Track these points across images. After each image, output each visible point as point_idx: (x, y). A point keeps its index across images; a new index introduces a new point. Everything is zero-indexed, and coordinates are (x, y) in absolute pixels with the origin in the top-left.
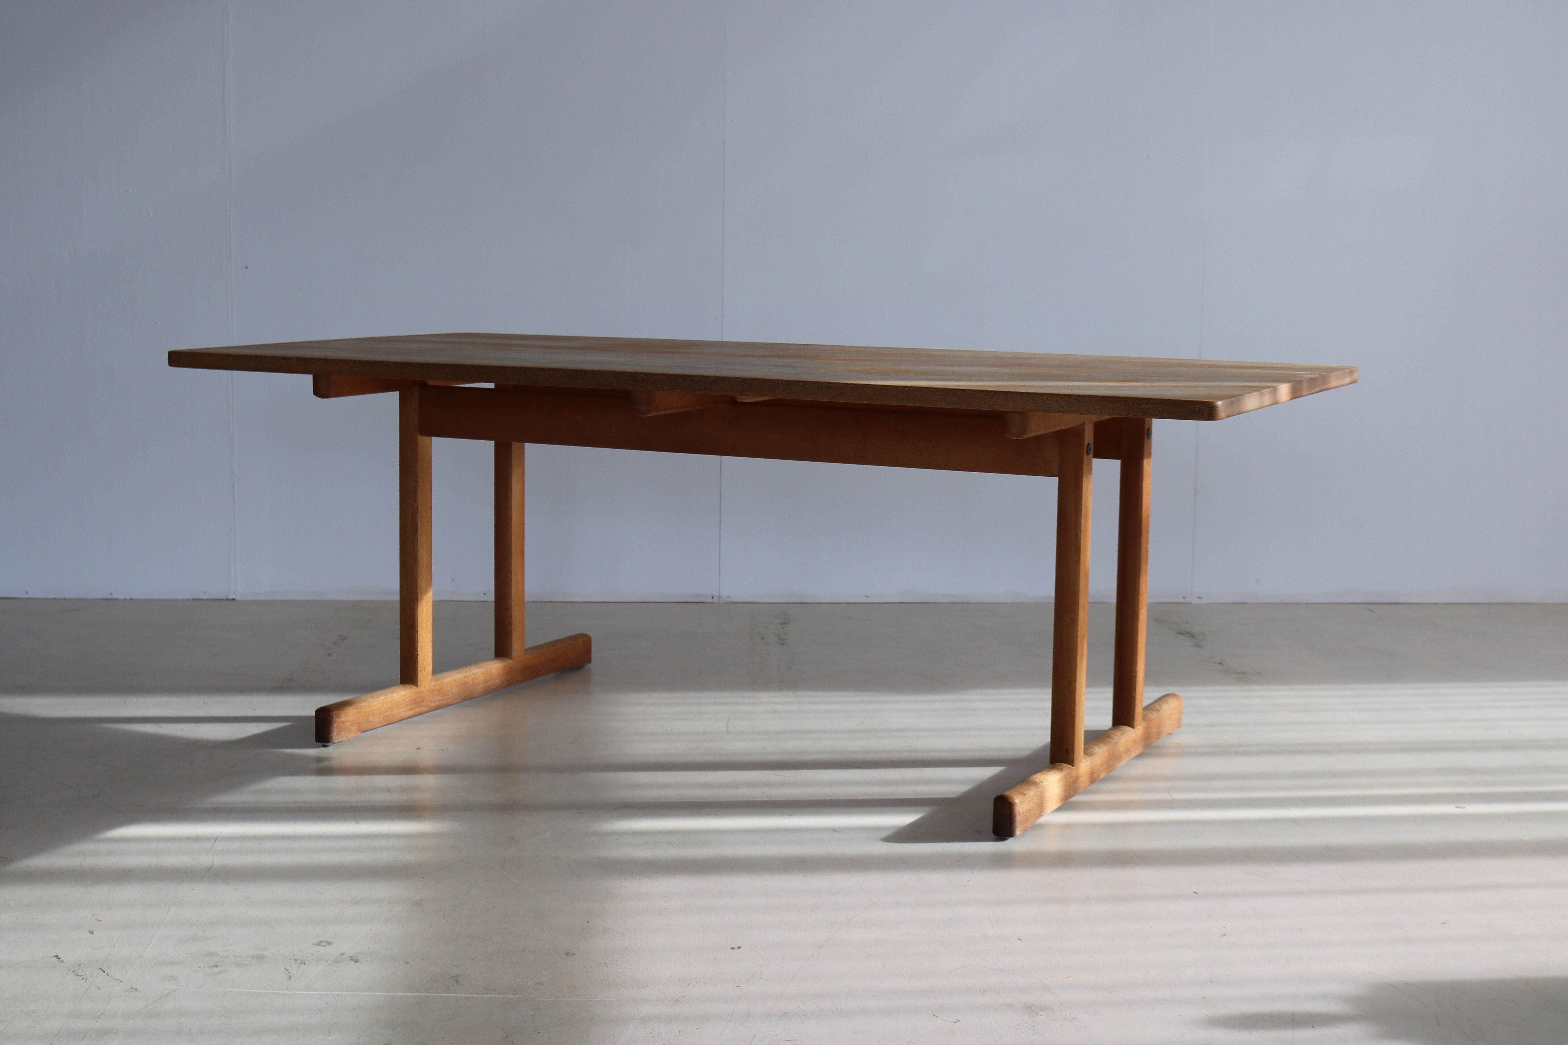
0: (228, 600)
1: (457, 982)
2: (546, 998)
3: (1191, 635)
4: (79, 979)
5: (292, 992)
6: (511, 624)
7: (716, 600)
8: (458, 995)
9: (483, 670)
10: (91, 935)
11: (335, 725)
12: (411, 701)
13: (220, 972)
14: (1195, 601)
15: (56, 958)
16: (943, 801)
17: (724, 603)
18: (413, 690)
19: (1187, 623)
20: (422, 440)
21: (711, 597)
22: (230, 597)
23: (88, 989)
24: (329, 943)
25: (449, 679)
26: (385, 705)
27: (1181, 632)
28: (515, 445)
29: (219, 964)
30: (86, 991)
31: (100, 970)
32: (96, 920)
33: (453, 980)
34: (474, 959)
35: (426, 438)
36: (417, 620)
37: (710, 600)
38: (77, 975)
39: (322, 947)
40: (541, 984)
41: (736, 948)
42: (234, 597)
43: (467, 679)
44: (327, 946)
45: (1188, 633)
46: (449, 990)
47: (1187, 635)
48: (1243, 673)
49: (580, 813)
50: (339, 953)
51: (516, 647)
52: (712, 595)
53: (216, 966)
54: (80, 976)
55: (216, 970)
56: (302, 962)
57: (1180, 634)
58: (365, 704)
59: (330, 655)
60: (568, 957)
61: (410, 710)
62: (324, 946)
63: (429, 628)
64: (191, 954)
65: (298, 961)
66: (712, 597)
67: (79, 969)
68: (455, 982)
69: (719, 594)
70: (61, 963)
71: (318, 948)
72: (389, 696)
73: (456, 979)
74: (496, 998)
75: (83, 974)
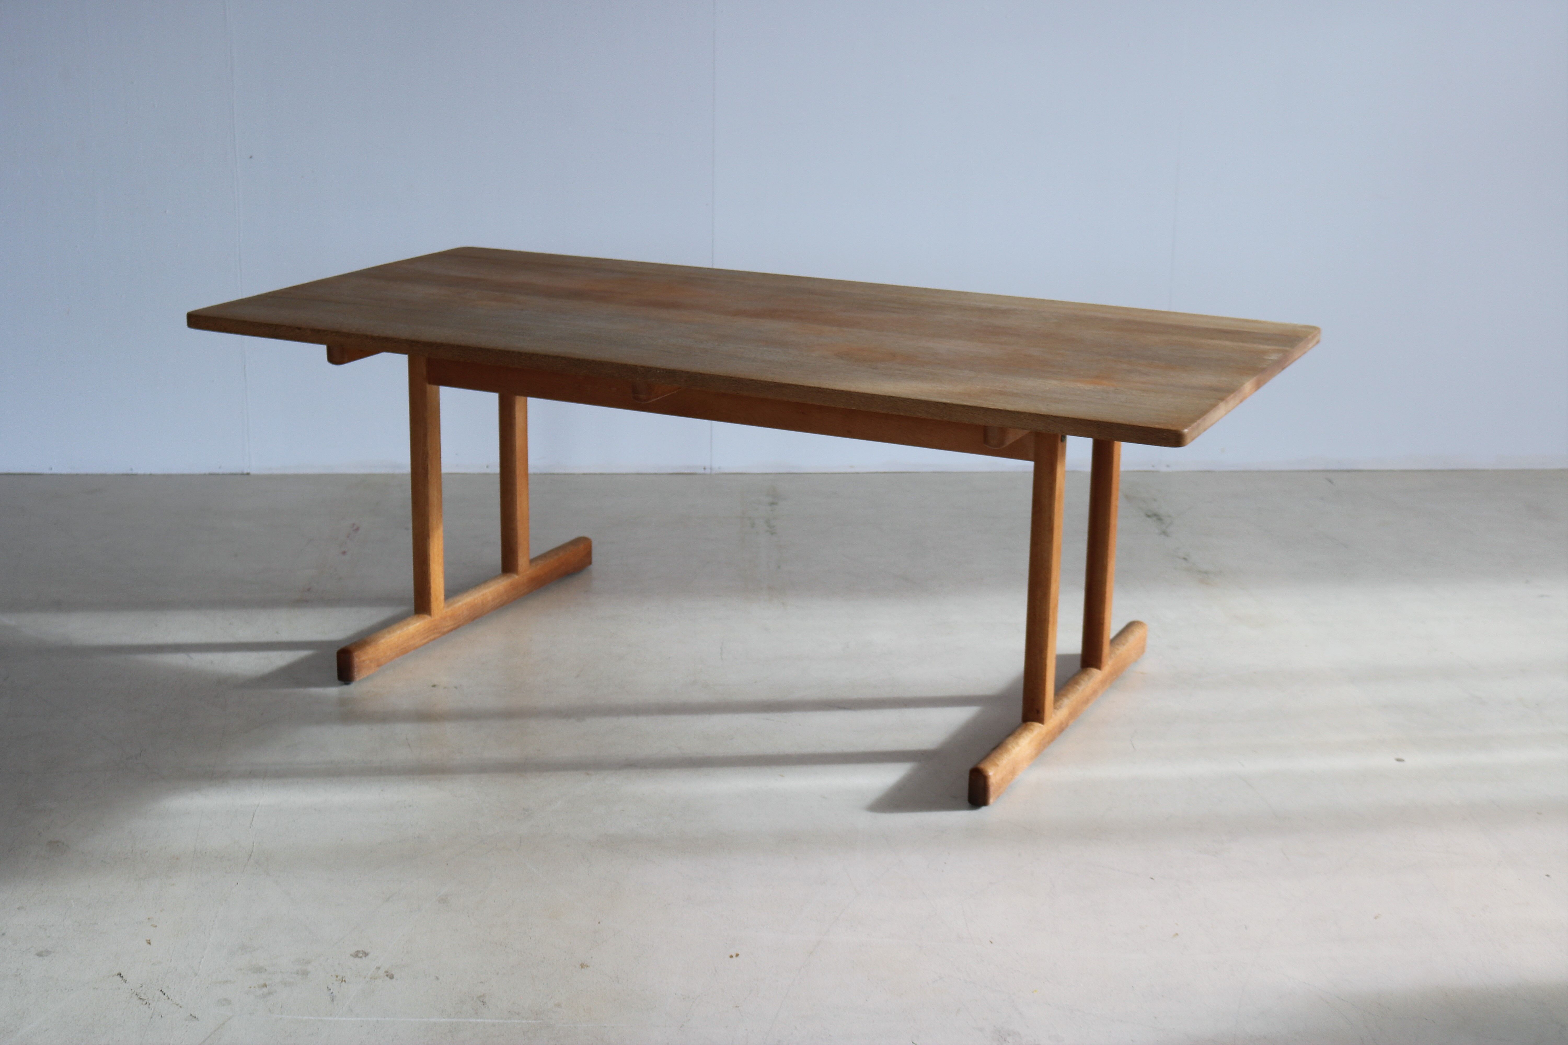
0: (242, 474)
1: (484, 1003)
2: (564, 1024)
3: (1156, 517)
4: (142, 1004)
5: (336, 1019)
6: (516, 542)
7: (708, 471)
8: (486, 1021)
9: (491, 589)
10: (149, 945)
11: (356, 666)
12: (425, 630)
13: (269, 993)
14: (1163, 469)
15: (119, 976)
16: (922, 754)
17: (716, 474)
18: (426, 620)
19: (1155, 500)
20: (431, 388)
22: (245, 472)
23: (151, 1018)
24: (365, 953)
25: (460, 604)
26: (401, 639)
27: (1150, 514)
28: (519, 400)
29: (267, 983)
30: (150, 1020)
31: (161, 992)
32: (152, 925)
33: (480, 1001)
34: (498, 974)
35: (434, 387)
36: (429, 555)
37: (703, 471)
38: (140, 999)
39: (360, 959)
40: (558, 1005)
41: (734, 955)
42: (248, 471)
43: (476, 601)
44: (364, 958)
46: (477, 1014)
48: (1206, 573)
49: (588, 774)
50: (375, 967)
51: (522, 561)
53: (265, 985)
54: (143, 1000)
55: (265, 990)
56: (342, 978)
57: (1148, 516)
58: (383, 641)
59: (344, 553)
60: (583, 970)
61: (424, 638)
62: (361, 957)
63: (440, 561)
64: (241, 970)
65: (339, 978)
66: (704, 468)
67: (142, 990)
68: (482, 1003)
69: (712, 465)
70: (124, 983)
71: (357, 960)
72: (405, 629)
73: (482, 1000)
74: (519, 1024)
75: (146, 998)
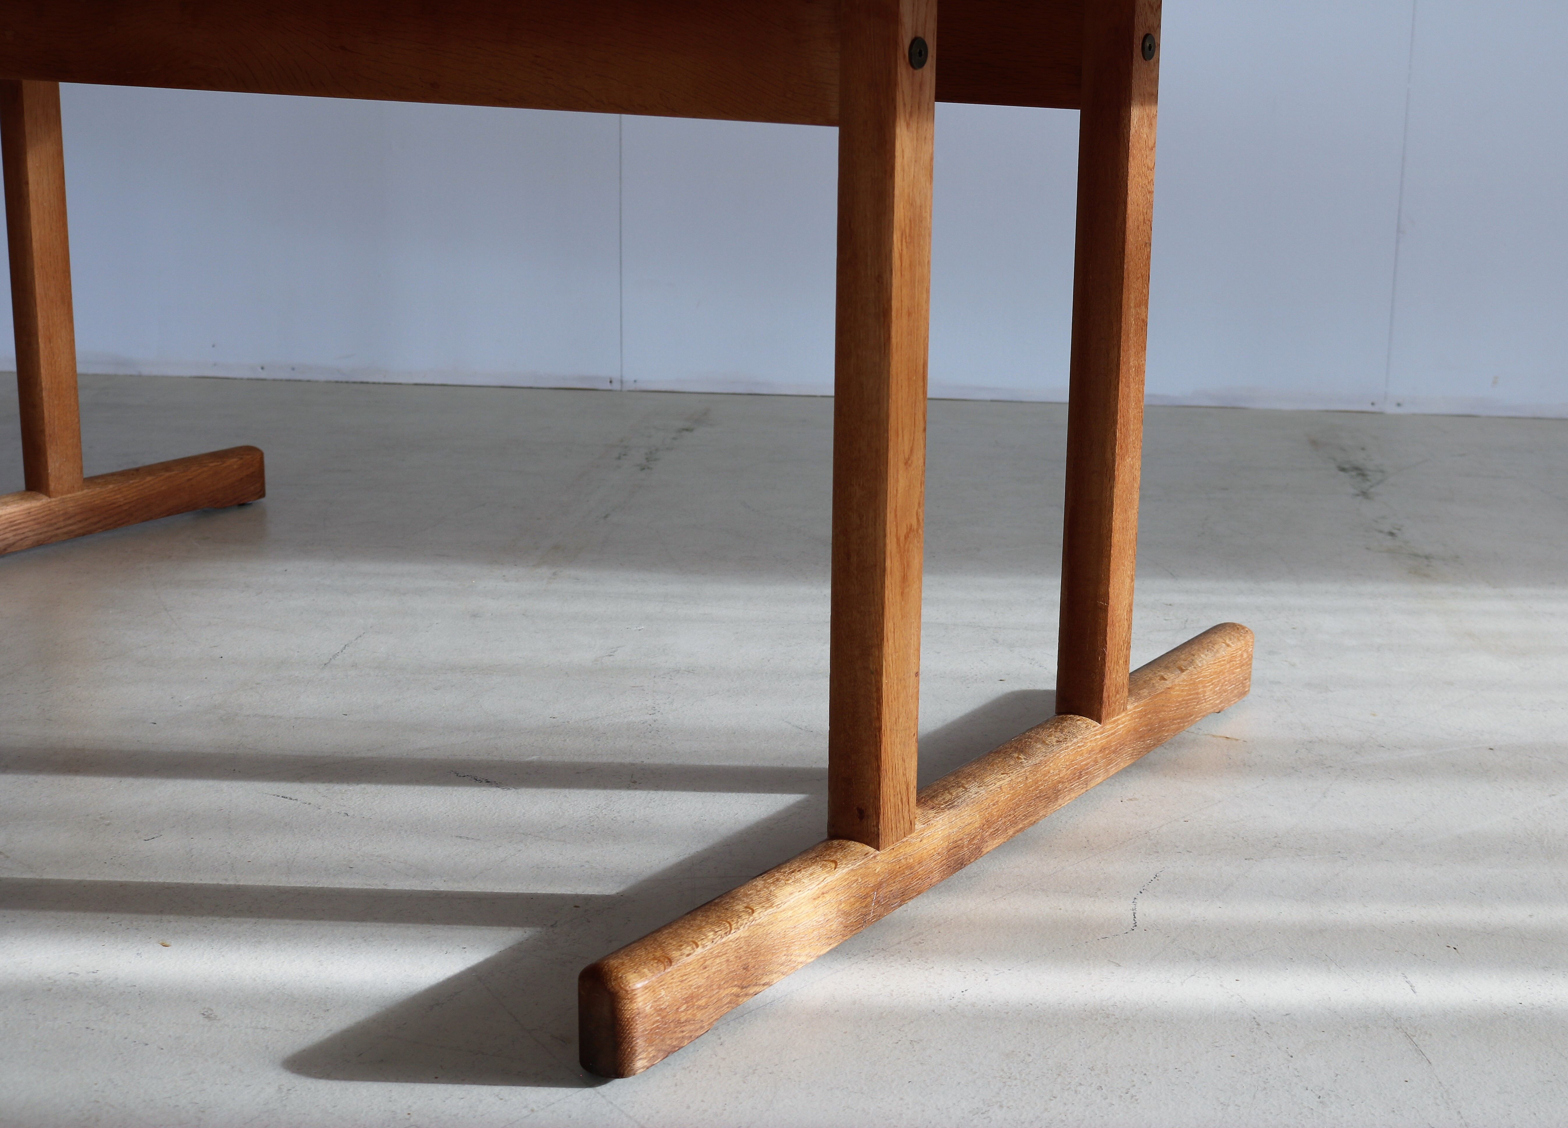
3: (1360, 472)
7: (616, 386)
14: (1390, 409)
17: (629, 391)
19: (1363, 449)
21: (609, 381)
27: (1346, 466)
37: (608, 386)
45: (1356, 469)
47: (1354, 473)
48: (1427, 557)
52: (611, 378)
57: (1343, 470)
66: (611, 382)
69: (621, 376)
